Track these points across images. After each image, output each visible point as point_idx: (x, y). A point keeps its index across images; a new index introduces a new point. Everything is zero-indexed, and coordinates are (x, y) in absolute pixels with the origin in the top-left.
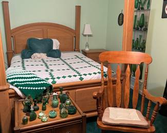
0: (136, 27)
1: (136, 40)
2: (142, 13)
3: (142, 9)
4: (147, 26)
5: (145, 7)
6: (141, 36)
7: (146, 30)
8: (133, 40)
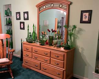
0: (7, 24)
1: (8, 30)
2: (9, 17)
3: (9, 15)
4: (12, 23)
5: (10, 15)
6: (10, 28)
7: (11, 25)
8: (7, 30)
